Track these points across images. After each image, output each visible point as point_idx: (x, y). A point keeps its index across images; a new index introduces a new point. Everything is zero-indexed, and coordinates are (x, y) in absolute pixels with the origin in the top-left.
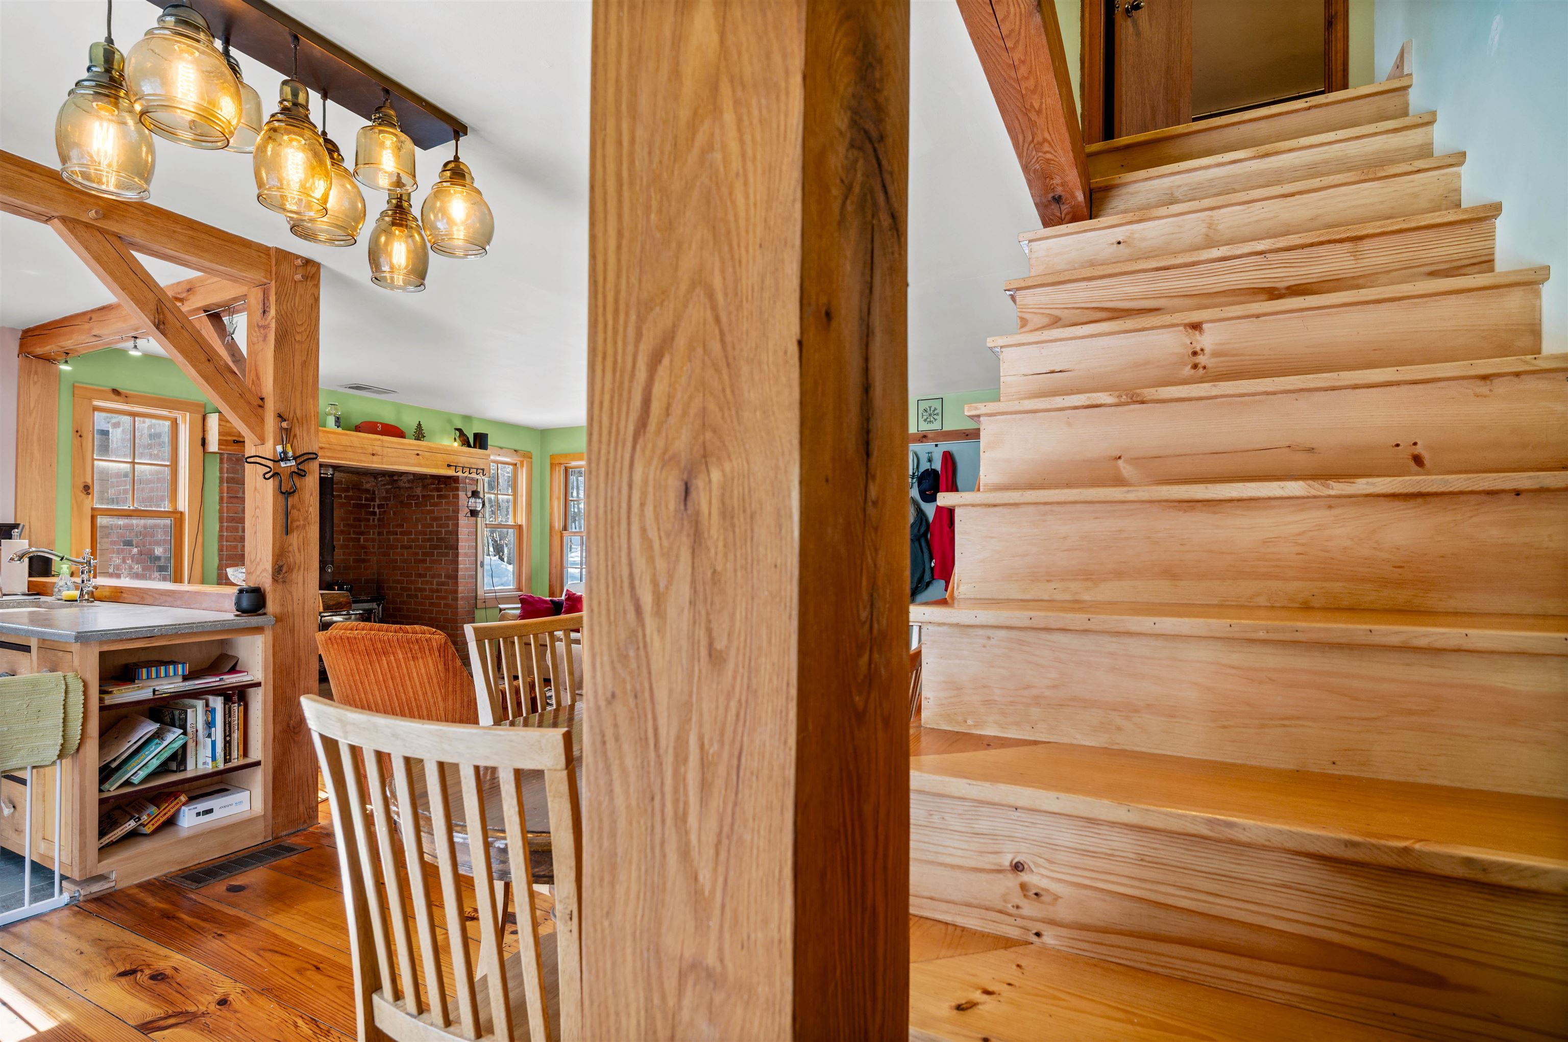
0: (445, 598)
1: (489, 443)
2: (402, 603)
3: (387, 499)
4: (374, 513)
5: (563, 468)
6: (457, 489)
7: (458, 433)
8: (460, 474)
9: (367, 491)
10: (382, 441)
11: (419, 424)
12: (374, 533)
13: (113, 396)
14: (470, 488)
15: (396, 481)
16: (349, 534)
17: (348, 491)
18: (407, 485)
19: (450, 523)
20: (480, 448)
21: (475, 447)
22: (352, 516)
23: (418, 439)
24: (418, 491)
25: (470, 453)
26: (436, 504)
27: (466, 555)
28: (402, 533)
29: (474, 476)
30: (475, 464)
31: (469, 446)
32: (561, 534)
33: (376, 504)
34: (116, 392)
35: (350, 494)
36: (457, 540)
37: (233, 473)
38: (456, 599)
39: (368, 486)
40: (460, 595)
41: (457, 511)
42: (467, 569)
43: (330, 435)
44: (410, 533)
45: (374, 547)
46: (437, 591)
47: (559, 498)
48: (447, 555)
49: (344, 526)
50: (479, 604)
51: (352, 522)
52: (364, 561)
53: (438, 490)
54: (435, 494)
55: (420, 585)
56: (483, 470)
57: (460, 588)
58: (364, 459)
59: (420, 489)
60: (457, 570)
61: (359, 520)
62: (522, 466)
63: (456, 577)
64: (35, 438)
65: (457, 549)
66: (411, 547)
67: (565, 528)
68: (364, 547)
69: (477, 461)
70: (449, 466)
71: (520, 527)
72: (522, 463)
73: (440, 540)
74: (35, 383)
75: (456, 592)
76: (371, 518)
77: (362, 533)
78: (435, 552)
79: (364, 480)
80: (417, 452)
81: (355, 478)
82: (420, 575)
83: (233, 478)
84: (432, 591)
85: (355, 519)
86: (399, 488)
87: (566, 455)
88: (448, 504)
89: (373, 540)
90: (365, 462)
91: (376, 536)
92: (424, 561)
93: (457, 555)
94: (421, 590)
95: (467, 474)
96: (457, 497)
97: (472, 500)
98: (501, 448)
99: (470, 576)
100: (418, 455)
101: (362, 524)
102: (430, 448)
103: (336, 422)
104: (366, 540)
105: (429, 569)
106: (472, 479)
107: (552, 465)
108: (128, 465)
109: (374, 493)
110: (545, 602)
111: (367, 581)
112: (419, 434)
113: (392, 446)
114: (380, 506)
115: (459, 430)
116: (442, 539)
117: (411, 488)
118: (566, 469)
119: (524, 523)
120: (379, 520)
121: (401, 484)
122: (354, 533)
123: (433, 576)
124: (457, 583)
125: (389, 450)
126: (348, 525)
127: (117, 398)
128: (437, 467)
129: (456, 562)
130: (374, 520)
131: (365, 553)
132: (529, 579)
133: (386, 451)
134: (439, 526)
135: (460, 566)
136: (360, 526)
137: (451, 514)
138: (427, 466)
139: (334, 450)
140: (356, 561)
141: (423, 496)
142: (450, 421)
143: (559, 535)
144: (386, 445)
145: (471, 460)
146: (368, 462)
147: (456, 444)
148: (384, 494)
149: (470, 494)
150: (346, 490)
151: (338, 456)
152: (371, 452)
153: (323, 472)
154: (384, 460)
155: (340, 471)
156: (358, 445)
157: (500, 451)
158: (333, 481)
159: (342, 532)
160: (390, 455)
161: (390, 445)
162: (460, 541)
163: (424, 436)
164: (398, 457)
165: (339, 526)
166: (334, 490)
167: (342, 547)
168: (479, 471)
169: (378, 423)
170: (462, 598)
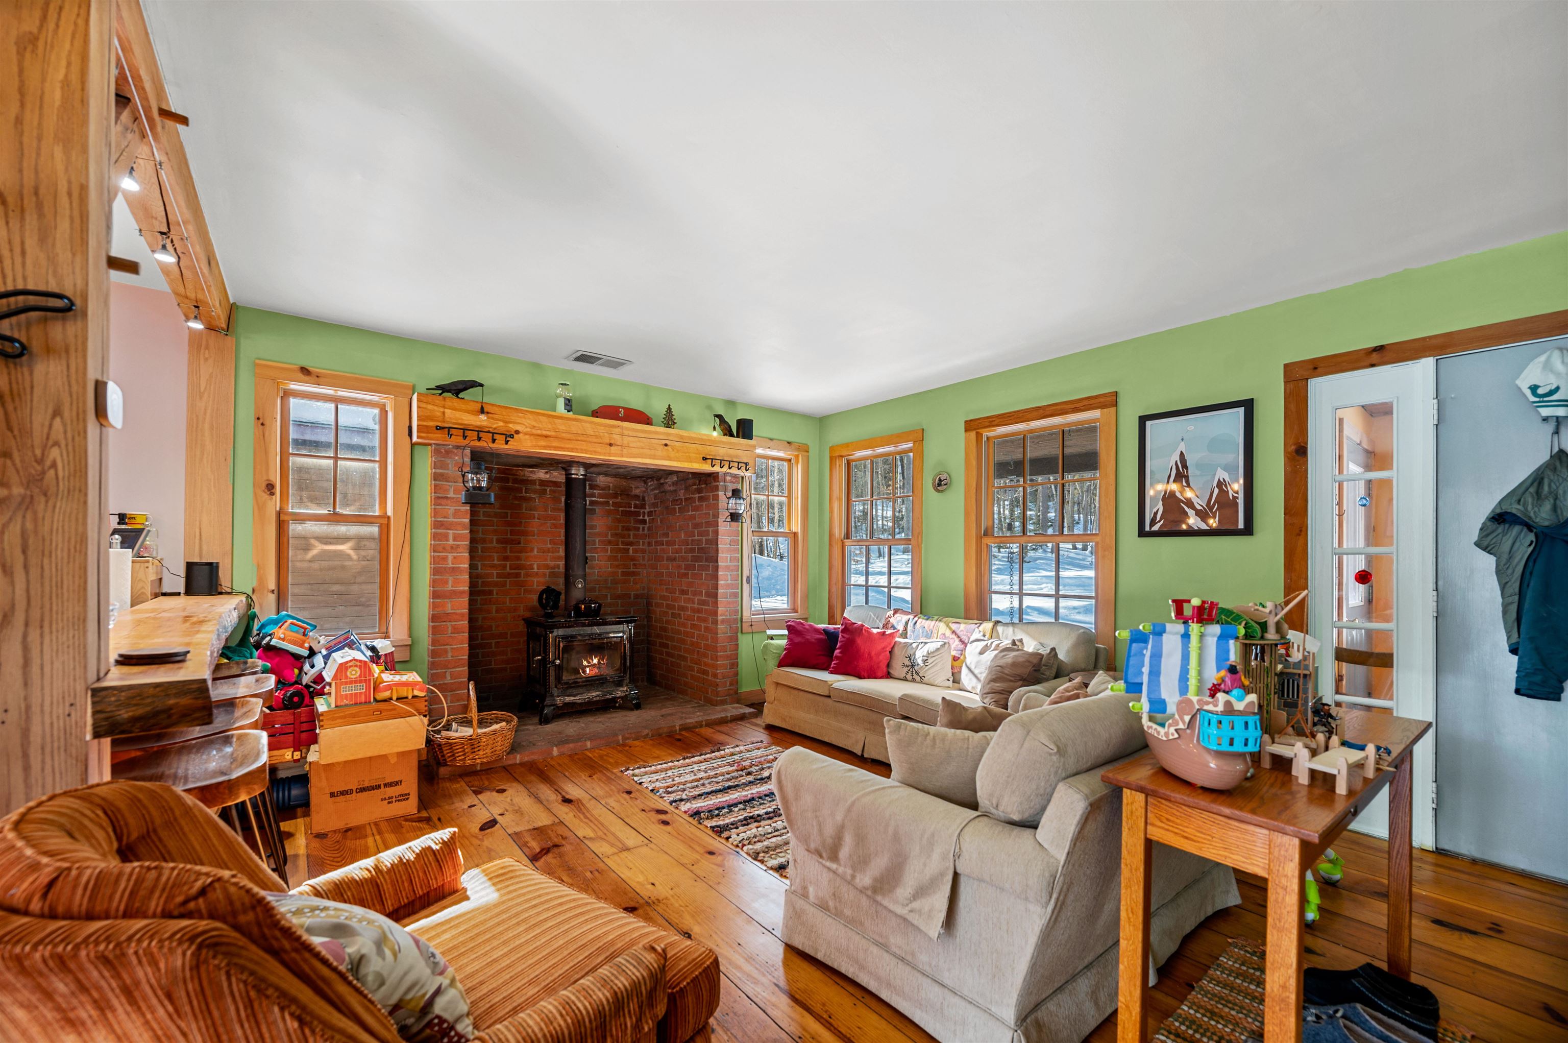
0: (705, 620)
1: (754, 434)
2: (668, 622)
3: (654, 505)
4: (644, 522)
5: (844, 461)
6: (717, 488)
7: (717, 420)
8: (717, 469)
9: (636, 497)
10: (622, 428)
11: (669, 408)
12: (644, 543)
13: (301, 376)
14: (731, 487)
15: (662, 484)
16: (618, 544)
17: (616, 498)
18: (672, 488)
19: (711, 529)
20: (744, 437)
21: (738, 436)
22: (620, 525)
23: (668, 426)
24: (682, 494)
25: (731, 443)
26: (696, 509)
27: (727, 568)
28: (668, 543)
29: (734, 471)
30: (736, 457)
31: (732, 435)
32: (843, 543)
33: (646, 511)
34: (305, 371)
35: (619, 500)
36: (717, 550)
37: (441, 468)
38: (716, 622)
39: (637, 492)
40: (720, 618)
41: (716, 516)
42: (728, 586)
43: (557, 421)
44: (674, 543)
45: (644, 559)
46: (699, 611)
47: (840, 499)
48: (706, 568)
49: (612, 535)
50: (746, 627)
51: (620, 531)
52: (633, 574)
53: (699, 491)
54: (697, 496)
55: (683, 604)
56: (746, 464)
57: (721, 609)
58: (599, 450)
59: (682, 491)
60: (716, 587)
61: (628, 529)
62: (797, 462)
63: (716, 596)
64: (207, 426)
65: (717, 562)
66: (674, 559)
67: (847, 536)
68: (633, 559)
69: (739, 453)
70: (705, 459)
71: (795, 534)
72: (797, 457)
73: (701, 550)
74: (206, 359)
75: (716, 613)
76: (641, 526)
77: (631, 544)
78: (697, 564)
79: (633, 484)
80: (665, 442)
81: (624, 483)
82: (683, 592)
83: (442, 475)
84: (693, 610)
85: (623, 528)
86: (665, 492)
87: (847, 445)
88: (708, 507)
89: (643, 551)
90: (600, 453)
91: (646, 547)
92: (686, 575)
93: (716, 568)
94: (683, 608)
95: (725, 469)
96: (716, 498)
97: (732, 501)
98: (771, 440)
99: (735, 595)
100: (666, 445)
101: (631, 533)
102: (682, 437)
103: (566, 405)
104: (635, 551)
105: (691, 584)
106: (735, 476)
107: (831, 458)
108: (331, 462)
109: (644, 500)
110: (817, 631)
111: (636, 596)
112: (669, 420)
113: (634, 434)
114: (650, 514)
115: (719, 417)
116: (702, 548)
117: (675, 491)
118: (849, 463)
119: (799, 531)
120: (649, 529)
121: (667, 488)
122: (623, 543)
123: (695, 593)
124: (716, 603)
125: (631, 439)
126: (616, 534)
127: (307, 378)
128: (690, 460)
129: (716, 577)
130: (643, 529)
131: (634, 565)
132: (806, 597)
133: (626, 440)
134: (700, 534)
135: (721, 582)
136: (629, 536)
137: (711, 519)
138: (678, 460)
139: (563, 439)
140: (624, 574)
141: (686, 499)
142: (709, 407)
143: (840, 544)
144: (626, 432)
145: (731, 452)
146: (605, 454)
147: (715, 434)
148: (653, 501)
149: (730, 494)
150: (615, 496)
151: (567, 446)
152: (608, 441)
153: (573, 472)
154: (625, 451)
155: (606, 474)
156: (592, 433)
157: (771, 444)
158: (597, 486)
159: (610, 542)
160: (631, 445)
161: (631, 433)
162: (720, 551)
163: (675, 423)
164: (642, 448)
165: (606, 535)
166: (600, 496)
167: (610, 558)
168: (740, 465)
169: (620, 407)
170: (723, 621)
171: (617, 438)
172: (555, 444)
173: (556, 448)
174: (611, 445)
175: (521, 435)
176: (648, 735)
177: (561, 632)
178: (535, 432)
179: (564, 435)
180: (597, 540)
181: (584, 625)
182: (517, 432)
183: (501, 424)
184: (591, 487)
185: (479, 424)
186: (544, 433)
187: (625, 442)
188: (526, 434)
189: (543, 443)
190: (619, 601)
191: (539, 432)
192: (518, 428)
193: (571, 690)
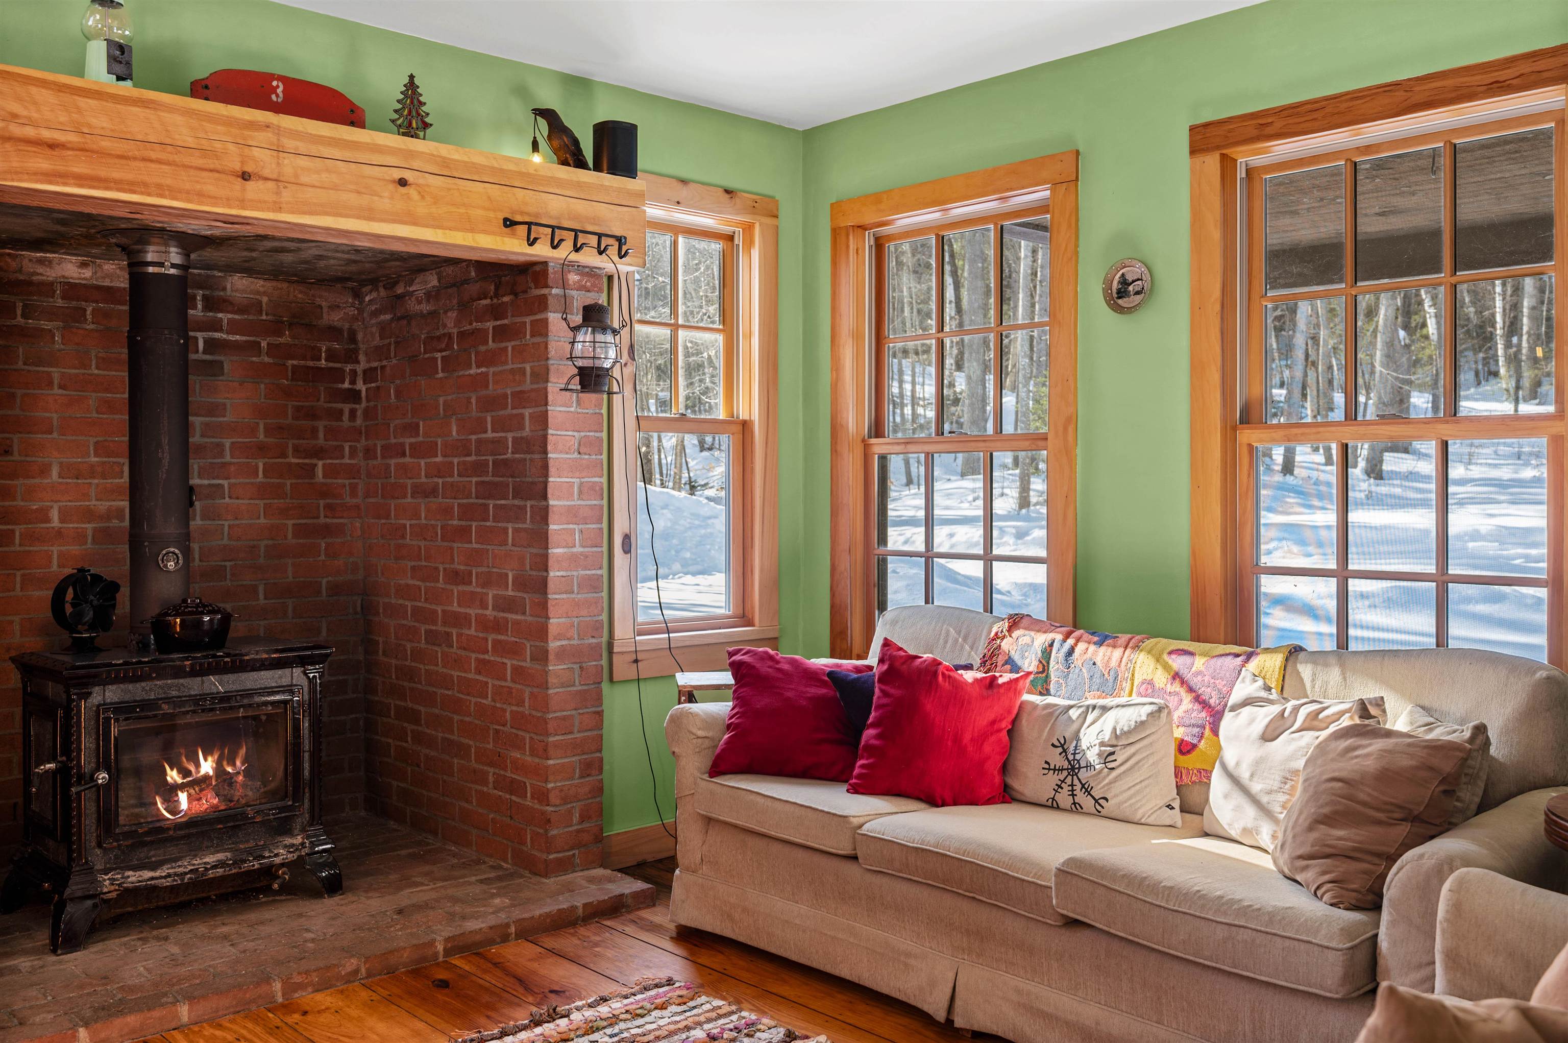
0: (514, 650)
1: (641, 164)
2: (418, 655)
3: (380, 352)
4: (354, 395)
5: (868, 241)
6: (542, 304)
7: (543, 124)
8: (542, 250)
9: (333, 332)
10: (279, 131)
11: (411, 85)
12: (353, 453)
14: (579, 299)
15: (400, 297)
16: (284, 455)
17: (278, 333)
18: (425, 308)
19: (527, 412)
20: (613, 171)
21: (597, 168)
22: (291, 404)
23: (408, 131)
24: (450, 322)
25: (579, 185)
26: (490, 359)
27: (573, 514)
28: (418, 451)
29: (588, 258)
30: (595, 220)
31: (580, 164)
32: (866, 447)
33: (360, 368)
35: (286, 339)
36: (545, 467)
38: (542, 656)
39: (335, 318)
40: (553, 645)
41: (542, 376)
42: (574, 560)
43: (83, 102)
44: (431, 450)
45: (354, 494)
46: (498, 626)
47: (857, 337)
48: (517, 514)
49: (268, 431)
50: (622, 667)
51: (289, 421)
52: (327, 531)
53: (496, 312)
54: (490, 325)
55: (455, 607)
56: (621, 240)
57: (555, 623)
58: (210, 189)
59: (453, 315)
60: (543, 563)
61: (312, 415)
62: (749, 244)
63: (542, 586)
65: (545, 497)
66: (433, 492)
67: (878, 430)
68: (324, 492)
69: (603, 210)
70: (509, 223)
71: (745, 426)
72: (748, 229)
73: (502, 466)
75: (542, 632)
76: (346, 408)
77: (319, 453)
78: (491, 503)
79: (324, 298)
80: (397, 174)
81: (298, 294)
82: (457, 577)
84: (486, 625)
86: (408, 317)
87: (876, 199)
88: (520, 352)
89: (352, 472)
90: (215, 200)
91: (359, 461)
92: (463, 533)
93: (543, 515)
94: (457, 620)
95: (564, 252)
96: (541, 329)
97: (585, 336)
98: (684, 182)
99: (593, 584)
100: (403, 183)
101: (321, 425)
102: (445, 162)
103: (112, 60)
104: (330, 472)
105: (476, 557)
106: (591, 272)
107: (836, 232)
109: (353, 338)
110: (812, 676)
111: (335, 589)
112: (412, 117)
113: (314, 150)
114: (369, 373)
115: (548, 115)
116: (505, 462)
117: (433, 314)
118: (879, 246)
119: (756, 417)
120: (367, 413)
121: (413, 306)
122: (297, 451)
123: (487, 581)
124: (543, 606)
125: (303, 162)
126: (280, 428)
128: (470, 226)
129: (541, 538)
130: (353, 413)
131: (328, 507)
132: (774, 585)
133: (289, 165)
134: (501, 425)
135: (556, 551)
136: (314, 431)
137: (528, 385)
138: (436, 224)
139: (102, 154)
140: (299, 531)
141: (462, 335)
142: (521, 91)
143: (859, 450)
144: (290, 144)
145: (580, 207)
146: (228, 202)
147: (537, 159)
148: (377, 341)
149: (578, 319)
150: (275, 328)
151: (116, 175)
152: (237, 167)
153: (150, 257)
154: (287, 195)
155: (248, 270)
156: (190, 142)
157: (683, 193)
158: (225, 300)
159: (261, 449)
160: (304, 179)
161: (302, 147)
162: (552, 470)
163: (426, 126)
164: (335, 188)
165: (253, 430)
166: (234, 327)
167: (262, 491)
168: (605, 242)
169: (272, 77)
170: (562, 654)
171: (262, 159)
172: (80, 168)
173: (81, 180)
174: (245, 176)
176: (356, 971)
177: (112, 694)
178: (17, 131)
179: (105, 144)
180: (227, 443)
181: (179, 673)
184: (211, 304)
186: (46, 134)
187: (288, 171)
189: (43, 163)
190: (290, 603)
191: (30, 132)
193: (142, 853)
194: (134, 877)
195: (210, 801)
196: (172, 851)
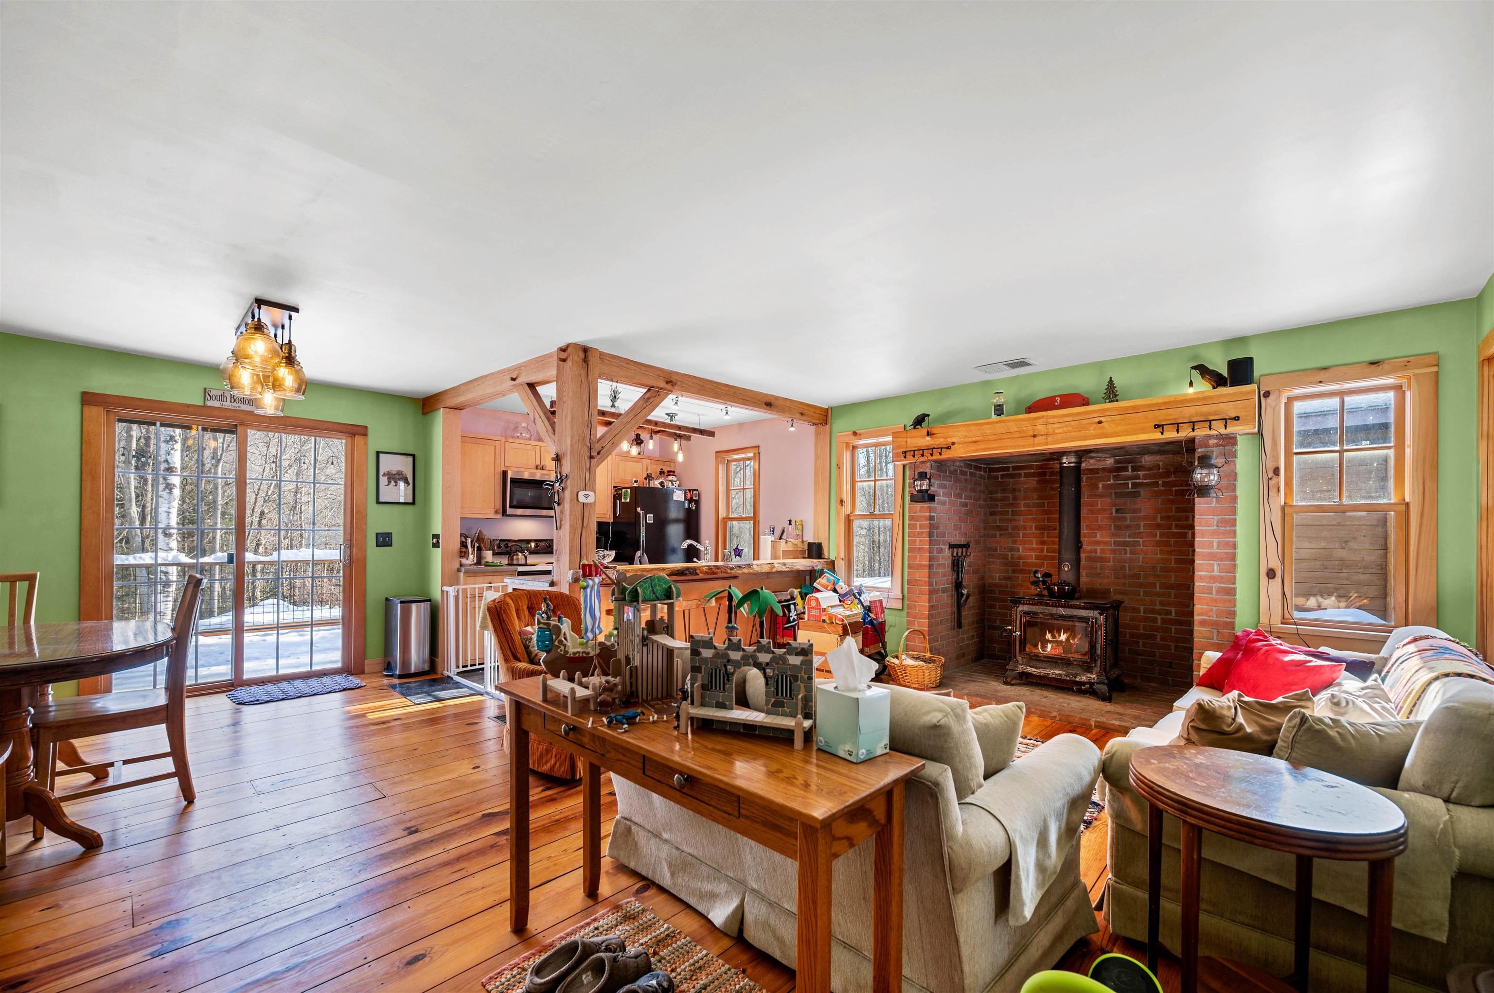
1: (1255, 375)
10: (1047, 417)
11: (1111, 381)
13: (854, 437)
14: (1214, 452)
16: (1170, 528)
17: (1169, 476)
20: (1239, 383)
22: (1174, 507)
23: (1108, 401)
31: (1223, 385)
35: (1172, 478)
38: (1194, 623)
42: (1213, 579)
49: (1162, 518)
51: (1173, 513)
56: (1233, 419)
58: (1023, 443)
60: (1194, 579)
62: (1410, 387)
63: (1194, 590)
65: (1195, 548)
69: (1227, 405)
70: (1159, 426)
72: (1408, 379)
75: (1194, 611)
80: (1097, 420)
85: (1178, 510)
90: (1023, 446)
93: (1195, 556)
98: (1325, 369)
99: (1227, 591)
100: (1100, 422)
102: (1130, 408)
103: (996, 410)
106: (1222, 436)
112: (1111, 393)
113: (1061, 420)
115: (1199, 367)
122: (1177, 526)
124: (1194, 599)
125: (1056, 425)
126: (1169, 518)
129: (1195, 567)
133: (1054, 427)
135: (1199, 574)
139: (990, 440)
142: (1186, 360)
144: (1051, 421)
146: (1029, 446)
150: (1167, 474)
151: (993, 446)
152: (1032, 433)
154: (1050, 439)
156: (1016, 430)
159: (1158, 526)
160: (1057, 431)
161: (1056, 420)
162: (1197, 535)
163: (1116, 396)
164: (1070, 432)
165: (1155, 519)
166: (1145, 477)
167: (1158, 544)
168: (1227, 422)
169: (1056, 396)
170: (1203, 623)
171: (1041, 429)
172: (983, 446)
173: (985, 450)
174: (1034, 436)
175: (956, 446)
177: (1026, 608)
178: (966, 440)
179: (990, 437)
180: (1142, 524)
181: (1047, 605)
182: (953, 444)
183: (942, 440)
185: (927, 444)
186: (974, 439)
187: (1051, 431)
188: (959, 444)
191: (970, 440)
192: (954, 440)
193: (1034, 663)
194: (1029, 669)
195: (1059, 651)
196: (1045, 665)
